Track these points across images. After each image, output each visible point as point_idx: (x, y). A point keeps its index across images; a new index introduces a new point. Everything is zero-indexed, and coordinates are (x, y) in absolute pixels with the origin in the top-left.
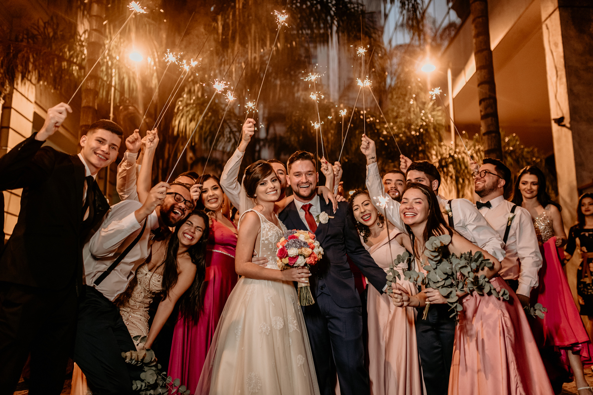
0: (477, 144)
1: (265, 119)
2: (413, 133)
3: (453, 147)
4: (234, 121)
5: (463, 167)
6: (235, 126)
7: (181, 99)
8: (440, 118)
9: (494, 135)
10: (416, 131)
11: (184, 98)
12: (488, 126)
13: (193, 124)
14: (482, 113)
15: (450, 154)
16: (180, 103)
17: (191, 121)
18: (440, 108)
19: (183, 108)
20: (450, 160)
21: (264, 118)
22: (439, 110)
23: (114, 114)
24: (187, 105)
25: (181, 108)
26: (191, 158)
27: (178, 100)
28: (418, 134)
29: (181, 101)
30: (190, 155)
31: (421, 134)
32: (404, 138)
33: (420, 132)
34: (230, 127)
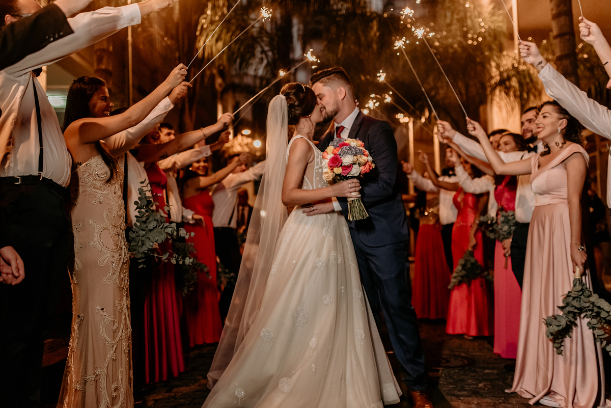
0: (545, 52)
1: (300, 37)
2: (470, 42)
3: (517, 57)
4: (265, 39)
5: (528, 80)
6: (267, 45)
7: (204, 16)
8: (501, 24)
9: (567, 37)
10: (472, 39)
11: (208, 15)
12: (560, 28)
13: (220, 44)
14: (554, 12)
15: (513, 65)
16: (203, 21)
17: (217, 41)
18: (501, 12)
19: (208, 27)
20: (513, 73)
21: (299, 35)
22: (499, 15)
23: (133, 37)
24: (212, 22)
25: (205, 26)
26: (220, 85)
27: (201, 18)
28: (475, 43)
29: (205, 18)
30: (219, 81)
31: (479, 44)
32: (459, 50)
33: (477, 41)
34: (261, 47)
